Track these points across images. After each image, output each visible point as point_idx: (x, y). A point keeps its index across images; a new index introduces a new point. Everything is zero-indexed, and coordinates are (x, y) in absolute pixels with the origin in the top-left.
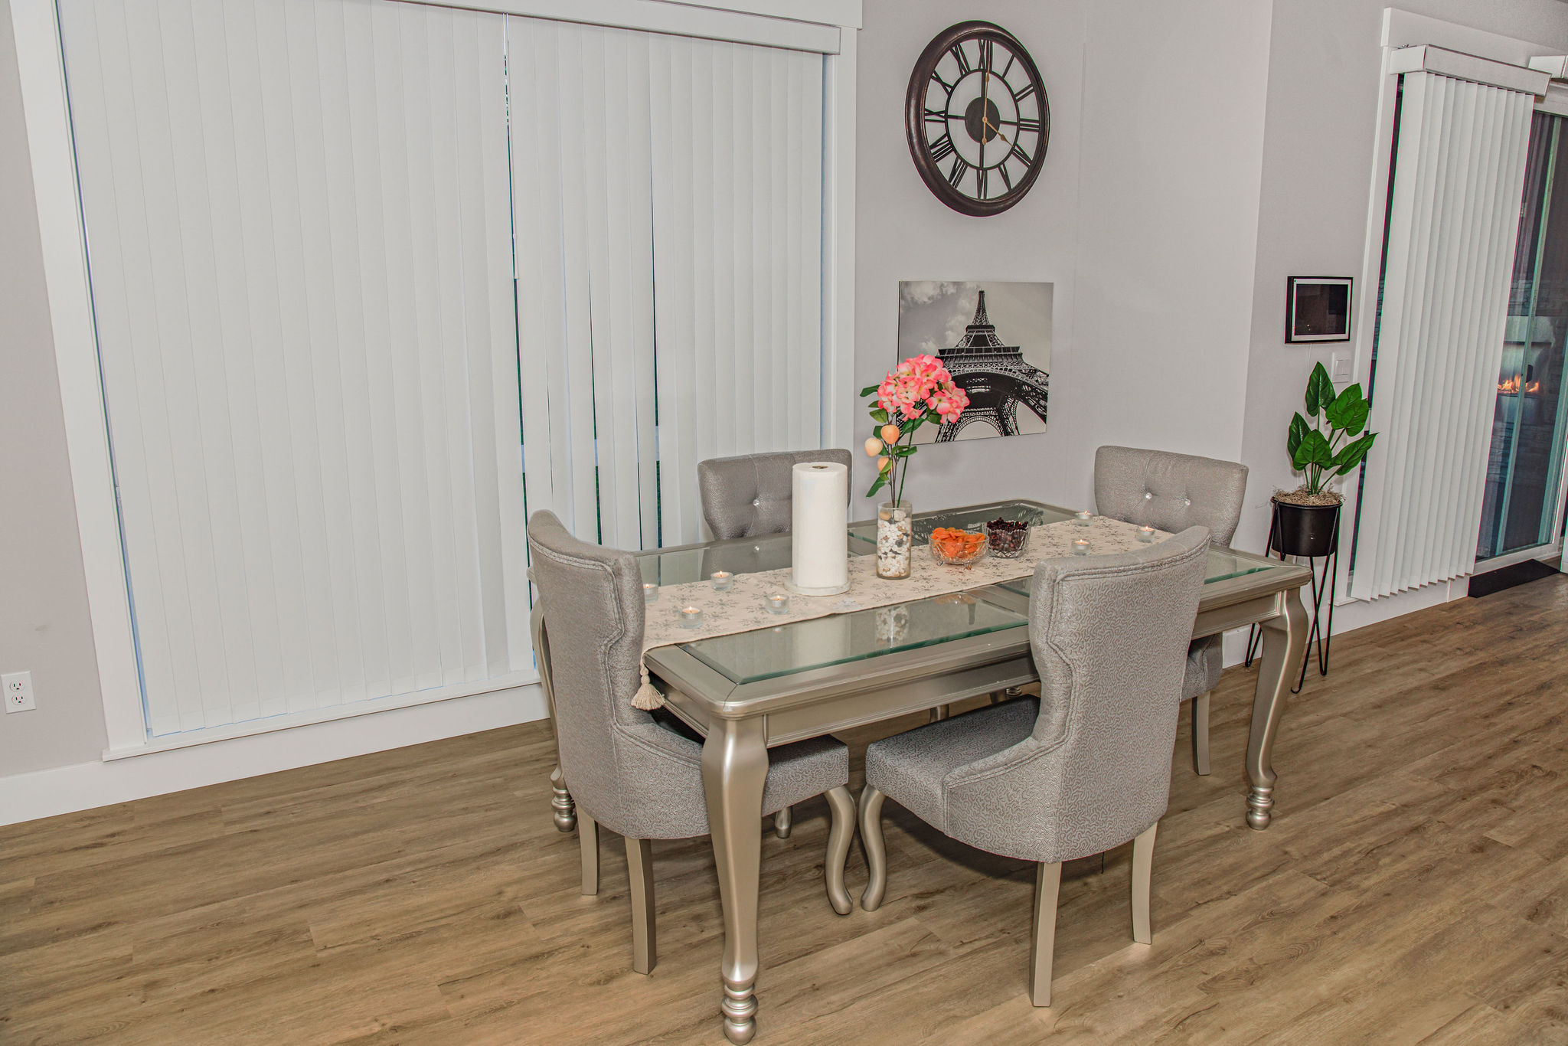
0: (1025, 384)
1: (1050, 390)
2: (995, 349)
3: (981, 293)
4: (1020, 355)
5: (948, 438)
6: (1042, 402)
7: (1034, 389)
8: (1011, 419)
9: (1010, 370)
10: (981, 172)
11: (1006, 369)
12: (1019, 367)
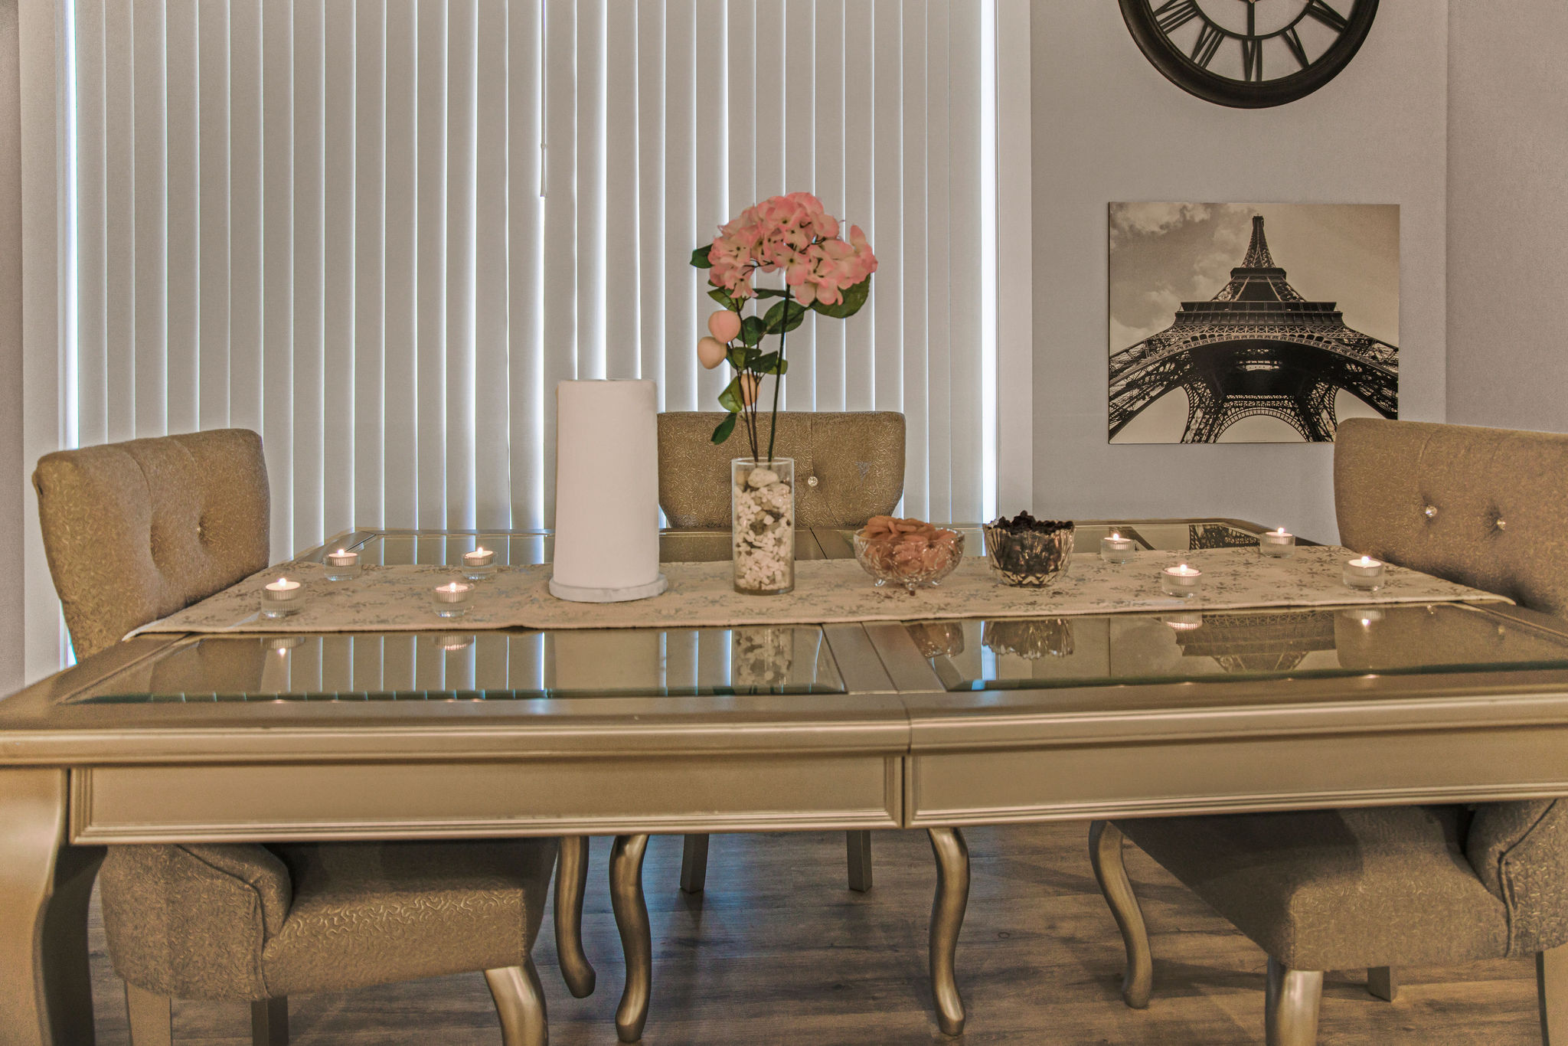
0: (1350, 361)
1: (1403, 372)
2: (1289, 306)
3: (1258, 221)
4: (1339, 315)
5: (1204, 438)
6: (1387, 392)
7: (1367, 370)
8: (1325, 415)
9: (1320, 339)
10: (1249, 44)
11: (1310, 337)
12: (1335, 334)
